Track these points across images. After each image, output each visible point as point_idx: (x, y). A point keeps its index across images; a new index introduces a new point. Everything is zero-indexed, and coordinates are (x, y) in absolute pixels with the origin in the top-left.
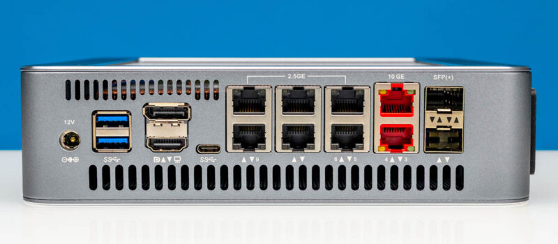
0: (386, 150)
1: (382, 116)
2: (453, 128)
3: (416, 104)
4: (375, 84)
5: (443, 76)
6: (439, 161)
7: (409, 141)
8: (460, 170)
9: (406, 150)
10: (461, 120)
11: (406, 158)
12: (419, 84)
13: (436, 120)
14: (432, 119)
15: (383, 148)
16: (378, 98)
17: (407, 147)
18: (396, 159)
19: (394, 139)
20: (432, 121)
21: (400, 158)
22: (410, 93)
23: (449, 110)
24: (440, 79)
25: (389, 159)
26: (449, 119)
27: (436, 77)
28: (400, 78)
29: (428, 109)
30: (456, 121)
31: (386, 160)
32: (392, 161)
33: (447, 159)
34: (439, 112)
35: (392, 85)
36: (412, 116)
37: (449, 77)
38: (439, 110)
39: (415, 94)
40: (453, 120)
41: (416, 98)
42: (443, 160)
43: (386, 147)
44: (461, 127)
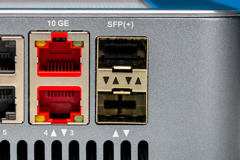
0: (46, 121)
1: (39, 75)
2: (133, 91)
3: (84, 60)
4: (29, 33)
5: (120, 23)
6: (116, 135)
7: (77, 109)
8: (143, 146)
9: (74, 121)
10: (144, 81)
11: (72, 131)
12: (89, 33)
13: (111, 81)
14: (106, 79)
15: (42, 118)
16: (34, 52)
17: (74, 116)
18: (59, 133)
19: (61, 105)
20: (106, 83)
21: (64, 131)
22: (77, 45)
23: (129, 68)
24: (116, 26)
25: (50, 133)
26: (129, 79)
27: (111, 24)
28: (64, 25)
29: (100, 67)
30: (138, 82)
31: (46, 133)
32: (54, 134)
33: (126, 132)
34: (115, 71)
35: (52, 34)
36: (79, 75)
37: (128, 24)
38: (116, 68)
39: (83, 46)
40: (133, 81)
41: (84, 52)
42: (121, 133)
43: (46, 117)
44: (145, 91)
